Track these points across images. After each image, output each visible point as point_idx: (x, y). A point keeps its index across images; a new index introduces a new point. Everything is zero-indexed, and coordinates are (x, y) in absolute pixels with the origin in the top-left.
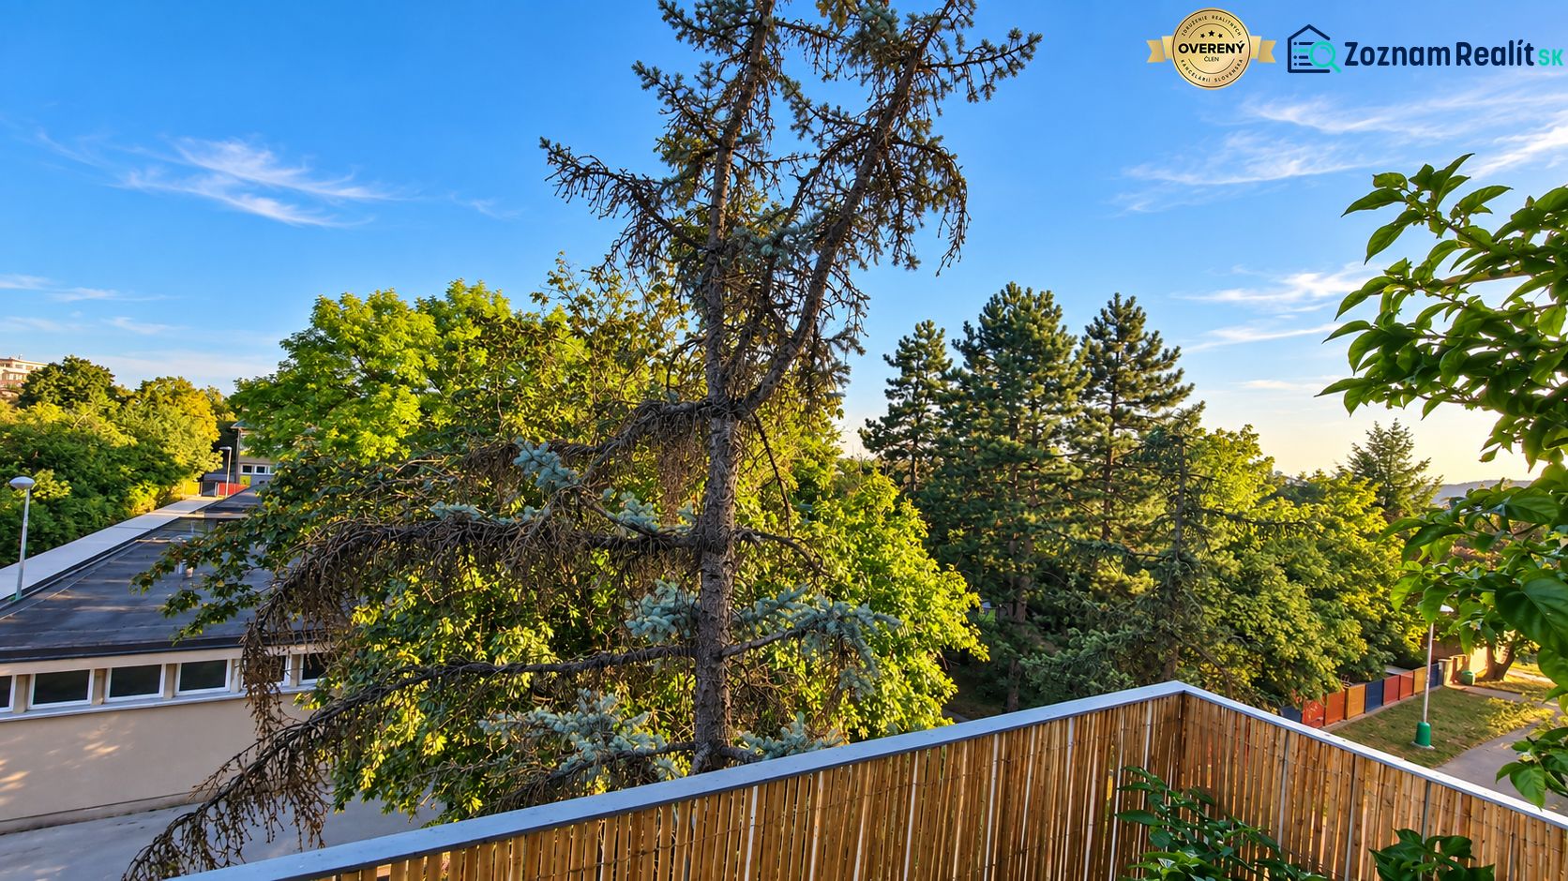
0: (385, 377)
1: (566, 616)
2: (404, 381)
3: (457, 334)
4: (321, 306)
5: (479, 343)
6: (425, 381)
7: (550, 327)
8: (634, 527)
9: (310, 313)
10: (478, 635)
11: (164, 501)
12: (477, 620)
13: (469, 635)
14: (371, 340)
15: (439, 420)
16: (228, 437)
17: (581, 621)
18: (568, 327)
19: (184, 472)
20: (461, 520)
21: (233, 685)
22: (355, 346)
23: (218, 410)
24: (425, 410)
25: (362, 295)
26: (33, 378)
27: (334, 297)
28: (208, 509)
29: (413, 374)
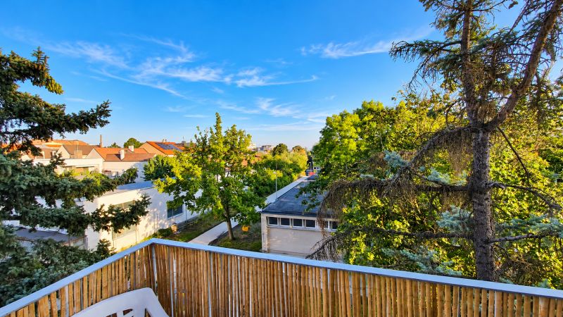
0: (345, 137)
1: (415, 219)
2: (351, 137)
3: (366, 119)
4: (328, 119)
5: (372, 120)
6: (357, 136)
7: (399, 109)
8: (436, 182)
9: (325, 122)
10: (381, 222)
11: (299, 178)
12: (381, 217)
13: (378, 222)
14: (341, 126)
15: (363, 148)
16: (310, 160)
17: (422, 222)
18: (406, 107)
19: (302, 170)
20: (370, 180)
21: (317, 227)
22: (337, 129)
23: (308, 153)
24: (358, 146)
25: (337, 114)
26: (275, 149)
27: (330, 116)
28: (308, 179)
29: (354, 135)
